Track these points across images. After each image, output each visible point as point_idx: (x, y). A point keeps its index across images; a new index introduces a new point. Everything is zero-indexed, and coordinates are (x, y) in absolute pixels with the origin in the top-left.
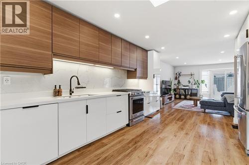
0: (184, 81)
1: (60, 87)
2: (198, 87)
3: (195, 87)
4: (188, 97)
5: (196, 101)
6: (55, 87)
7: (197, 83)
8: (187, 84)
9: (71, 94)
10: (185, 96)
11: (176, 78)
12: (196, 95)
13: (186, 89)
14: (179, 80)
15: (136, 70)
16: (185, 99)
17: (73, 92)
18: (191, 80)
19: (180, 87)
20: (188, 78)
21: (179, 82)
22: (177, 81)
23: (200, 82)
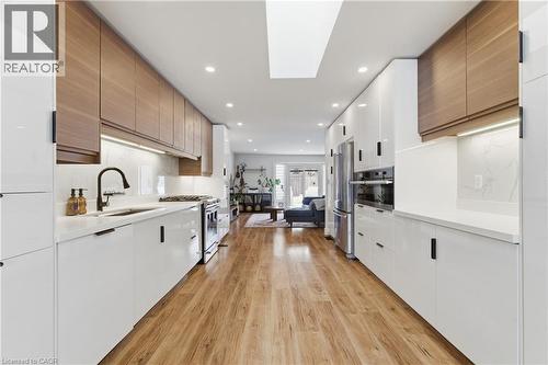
0: (251, 181)
1: (81, 194)
2: (271, 190)
3: (267, 190)
4: (258, 208)
5: (274, 213)
6: (73, 194)
7: (271, 184)
8: (256, 185)
9: (100, 208)
10: (253, 206)
11: (237, 175)
12: (269, 203)
13: (254, 195)
14: (242, 179)
15: (200, 158)
16: (253, 211)
17: (105, 204)
18: (263, 179)
19: (244, 191)
20: (257, 176)
21: (242, 183)
22: (239, 180)
23: (274, 181)
